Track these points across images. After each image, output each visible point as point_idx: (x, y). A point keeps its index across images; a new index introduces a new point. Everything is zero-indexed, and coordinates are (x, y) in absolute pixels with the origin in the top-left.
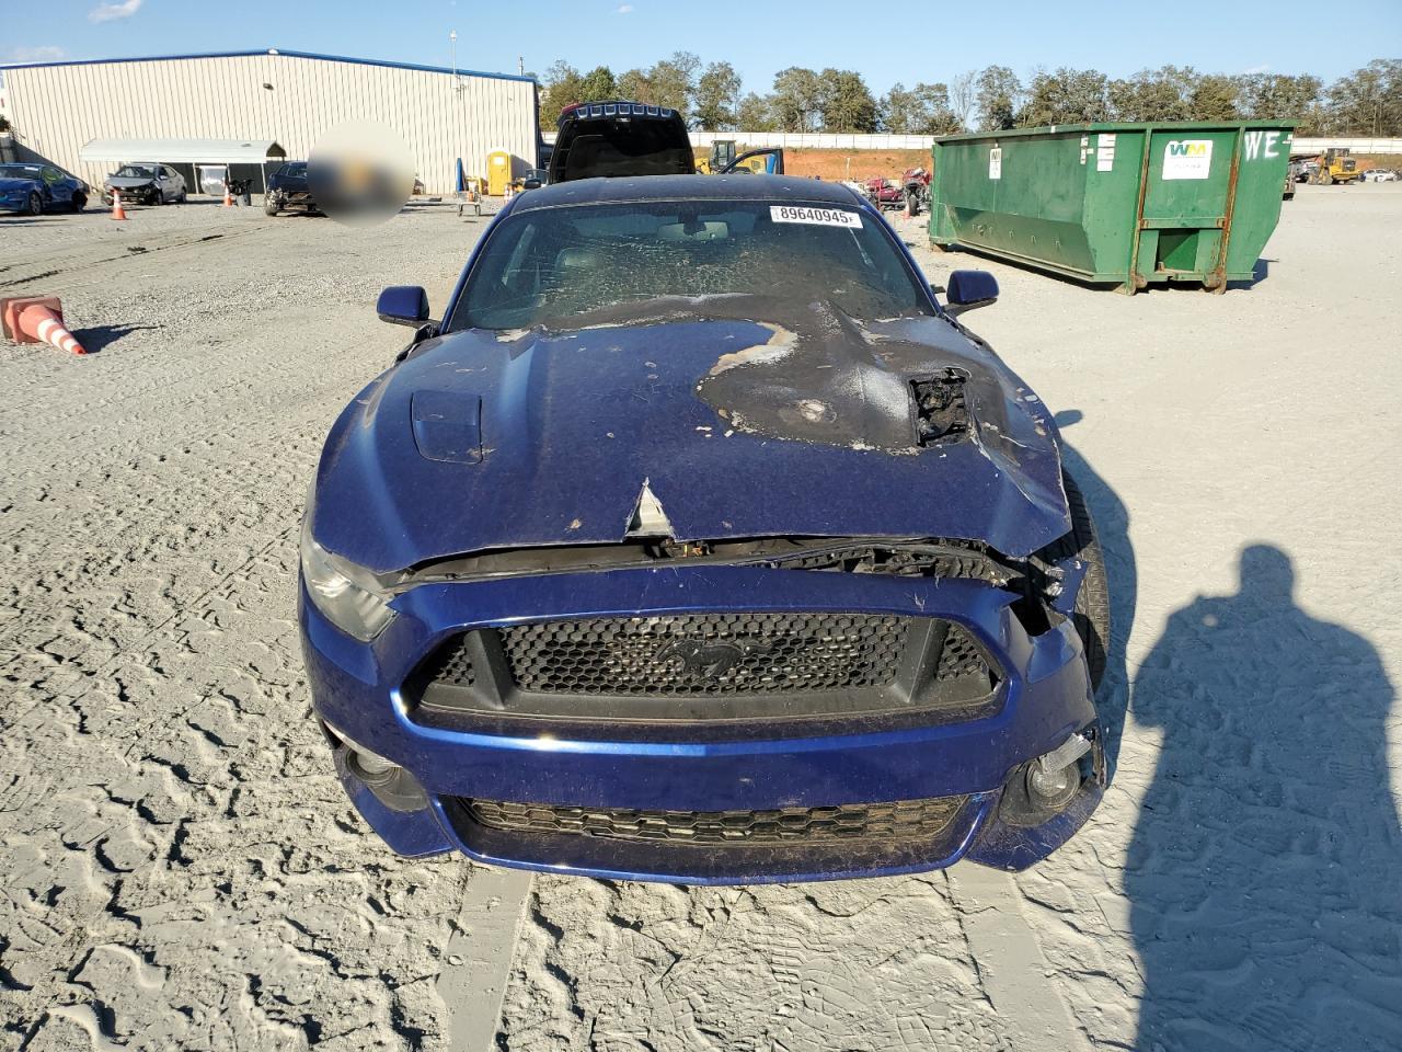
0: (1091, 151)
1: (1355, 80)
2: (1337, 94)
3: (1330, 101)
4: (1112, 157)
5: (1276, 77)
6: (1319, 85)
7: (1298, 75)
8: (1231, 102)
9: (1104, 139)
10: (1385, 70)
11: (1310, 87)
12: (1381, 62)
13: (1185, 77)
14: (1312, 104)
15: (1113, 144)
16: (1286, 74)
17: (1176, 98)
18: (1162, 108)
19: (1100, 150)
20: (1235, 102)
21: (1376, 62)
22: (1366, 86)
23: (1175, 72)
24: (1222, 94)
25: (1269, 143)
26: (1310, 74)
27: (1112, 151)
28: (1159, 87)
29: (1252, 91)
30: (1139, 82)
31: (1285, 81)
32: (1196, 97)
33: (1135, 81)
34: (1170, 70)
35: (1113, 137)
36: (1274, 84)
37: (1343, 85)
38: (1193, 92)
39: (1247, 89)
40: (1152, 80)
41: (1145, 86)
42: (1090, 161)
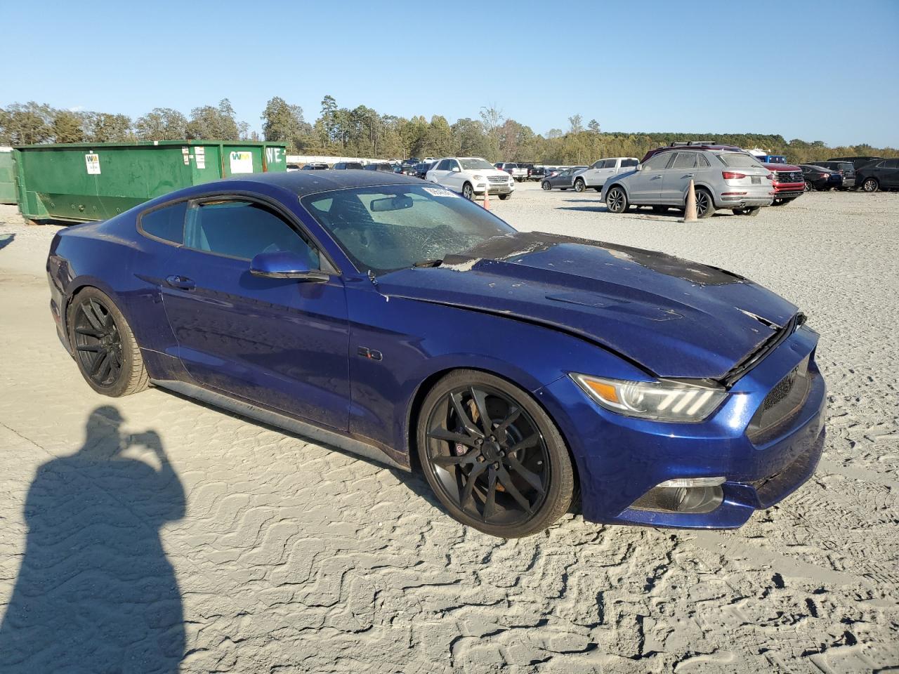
0: (192, 157)
1: (148, 119)
2: (140, 126)
3: (137, 130)
4: (204, 160)
5: (103, 115)
6: (129, 120)
7: (115, 114)
8: (79, 127)
9: (198, 150)
10: (162, 114)
11: (123, 122)
12: (160, 109)
13: (45, 109)
14: (128, 131)
15: (203, 153)
16: (109, 113)
17: (42, 123)
18: (34, 129)
19: (196, 156)
20: (82, 128)
21: (157, 109)
22: (155, 122)
23: (38, 107)
24: (73, 122)
25: (277, 154)
26: (123, 114)
27: (203, 157)
28: (28, 116)
29: (90, 122)
30: (13, 111)
31: (109, 117)
32: (56, 122)
33: (10, 110)
34: (32, 104)
35: (202, 149)
36: (103, 118)
37: (142, 121)
38: (53, 120)
39: (87, 121)
40: (22, 110)
41: (19, 114)
42: (193, 163)
